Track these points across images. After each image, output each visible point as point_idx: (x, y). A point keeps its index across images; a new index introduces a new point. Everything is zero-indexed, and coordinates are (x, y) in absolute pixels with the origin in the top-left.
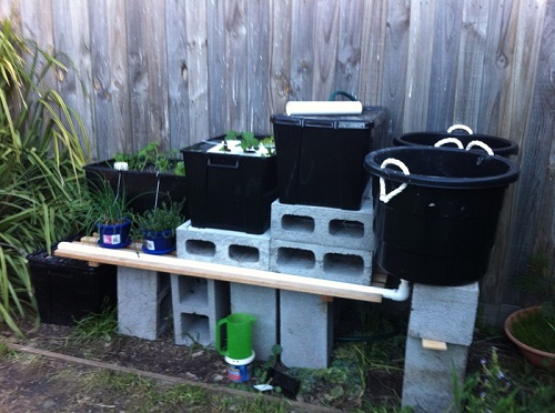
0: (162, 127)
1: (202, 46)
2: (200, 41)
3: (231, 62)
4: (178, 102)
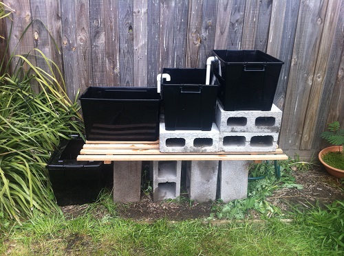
1: (145, 13)
2: (144, 10)
4: (126, 50)
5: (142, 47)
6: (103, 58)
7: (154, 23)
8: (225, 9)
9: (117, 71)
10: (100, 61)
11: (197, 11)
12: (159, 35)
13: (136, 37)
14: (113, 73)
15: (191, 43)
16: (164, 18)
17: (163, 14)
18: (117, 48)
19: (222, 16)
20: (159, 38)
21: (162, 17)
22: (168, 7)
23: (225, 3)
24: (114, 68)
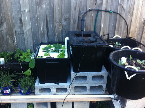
0: (14, 41)
1: (28, 12)
2: (27, 10)
3: (40, 17)
4: (19, 32)
5: (28, 30)
6: (6, 37)
7: (34, 17)
8: (75, 9)
9: (15, 44)
10: (5, 39)
11: (59, 10)
12: (38, 24)
13: (24, 25)
14: (14, 45)
15: (57, 28)
16: (40, 14)
17: (39, 12)
18: (14, 31)
19: (74, 13)
20: (38, 25)
21: (38, 14)
22: (41, 8)
23: (75, 6)
24: (13, 42)
